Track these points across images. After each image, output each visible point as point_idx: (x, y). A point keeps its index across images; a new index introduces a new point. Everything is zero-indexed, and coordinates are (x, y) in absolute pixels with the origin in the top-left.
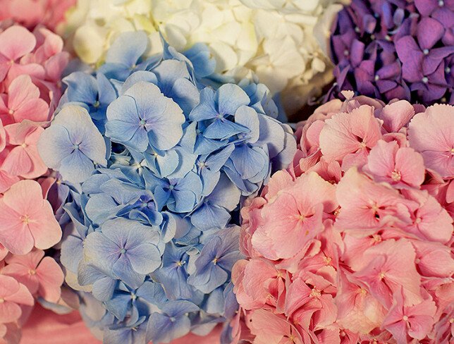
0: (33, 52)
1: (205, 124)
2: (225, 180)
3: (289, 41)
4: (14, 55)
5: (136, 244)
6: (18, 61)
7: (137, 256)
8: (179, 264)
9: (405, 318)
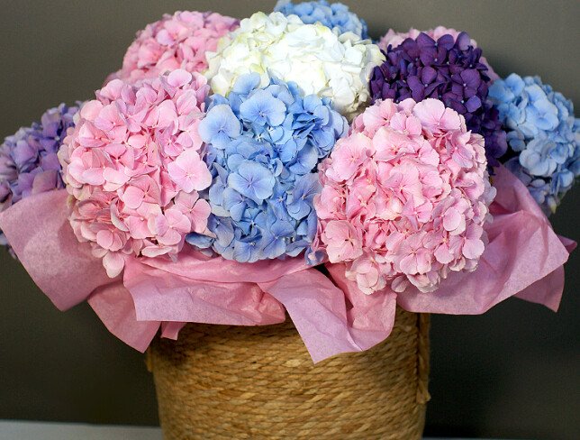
0: (190, 83)
1: (296, 116)
2: (309, 144)
3: (344, 80)
4: (178, 85)
5: (258, 180)
6: (181, 88)
7: (259, 187)
8: (281, 199)
9: (416, 213)
